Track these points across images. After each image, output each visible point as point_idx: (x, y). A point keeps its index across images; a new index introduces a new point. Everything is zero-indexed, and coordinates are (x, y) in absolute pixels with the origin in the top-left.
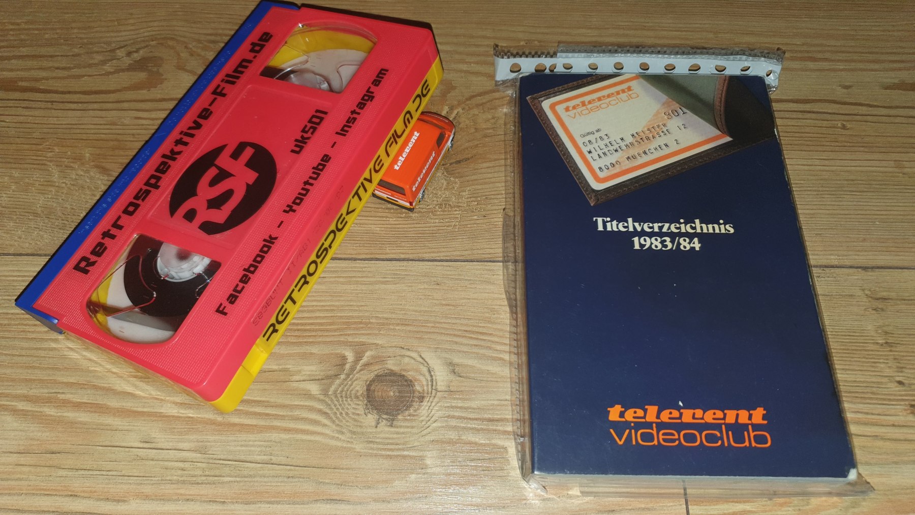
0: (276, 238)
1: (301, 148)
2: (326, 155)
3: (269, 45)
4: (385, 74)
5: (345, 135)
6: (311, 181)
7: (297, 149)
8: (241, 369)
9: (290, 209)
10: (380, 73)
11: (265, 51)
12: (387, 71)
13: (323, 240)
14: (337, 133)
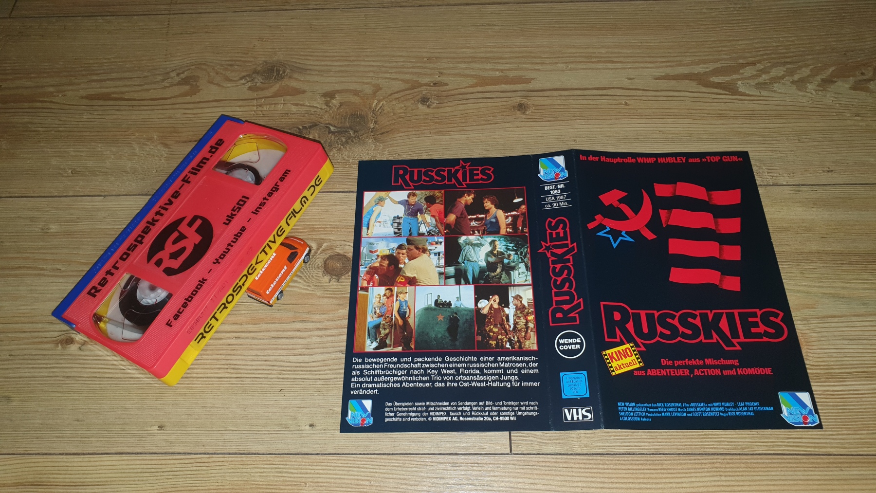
0: (206, 280)
1: (230, 221)
2: (243, 227)
3: (221, 148)
4: (288, 173)
5: (257, 214)
6: (232, 244)
7: (227, 222)
8: (179, 359)
9: (217, 262)
10: (285, 173)
11: (218, 152)
12: (290, 171)
13: (238, 281)
14: (253, 212)
